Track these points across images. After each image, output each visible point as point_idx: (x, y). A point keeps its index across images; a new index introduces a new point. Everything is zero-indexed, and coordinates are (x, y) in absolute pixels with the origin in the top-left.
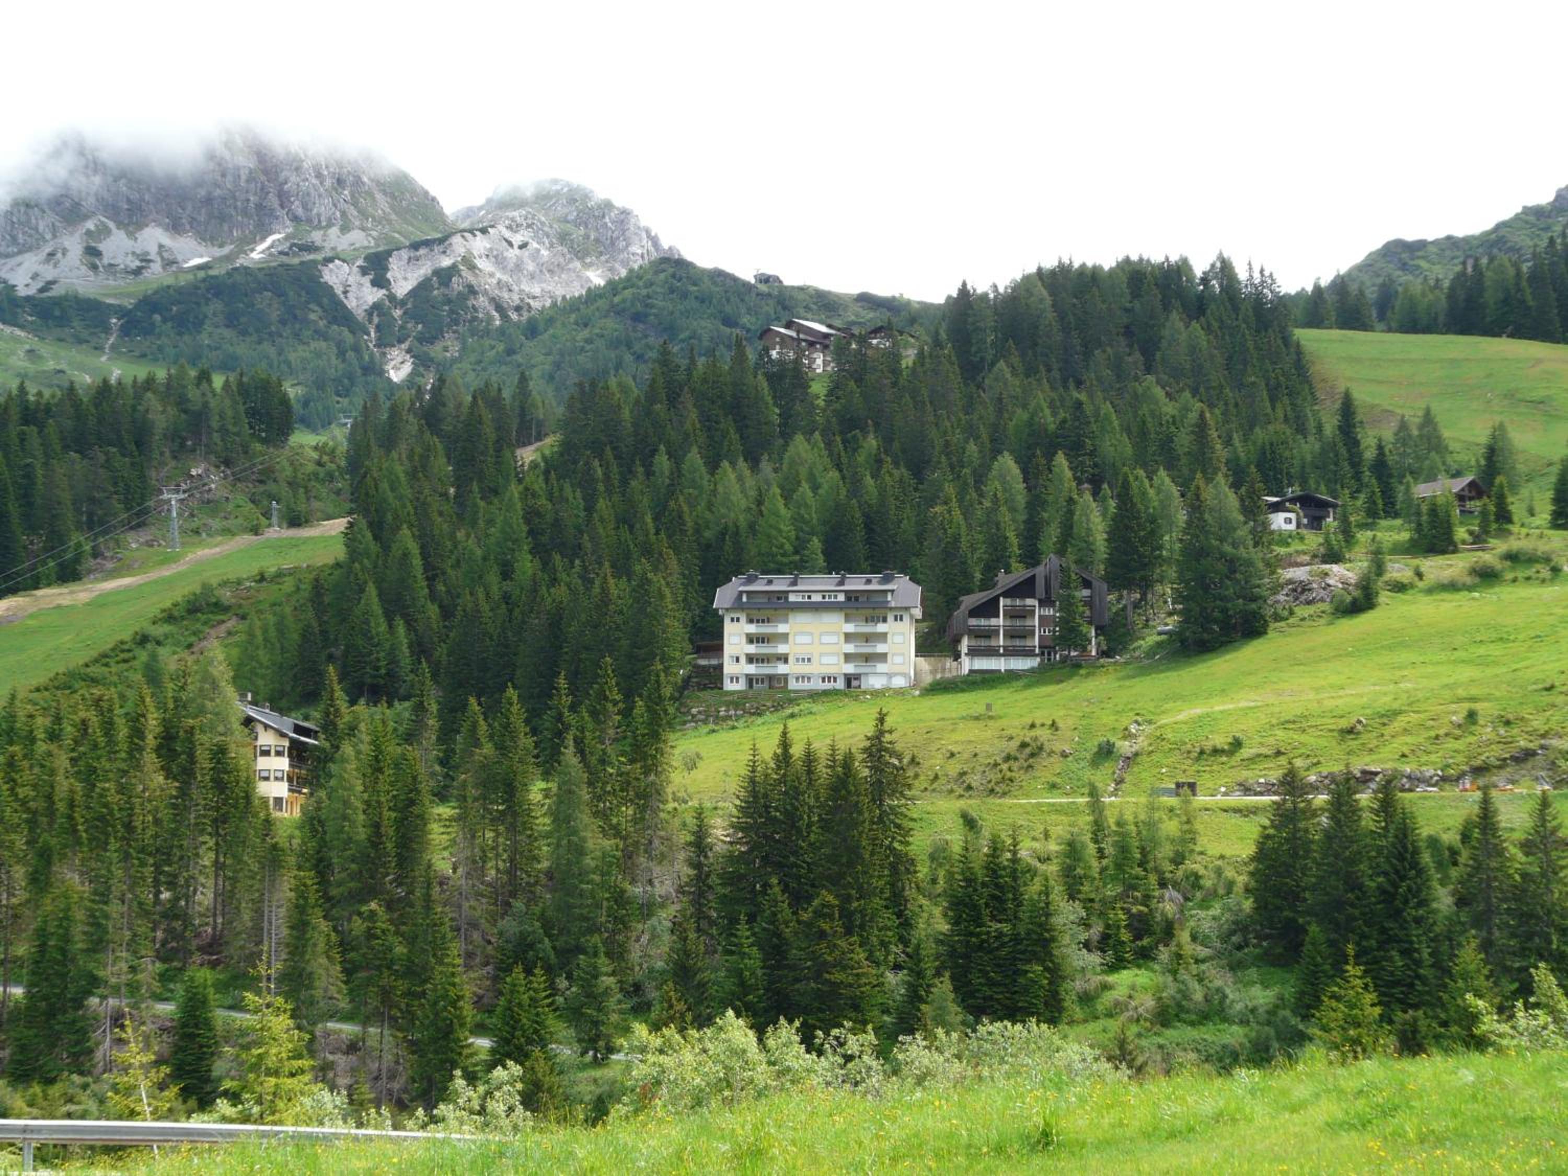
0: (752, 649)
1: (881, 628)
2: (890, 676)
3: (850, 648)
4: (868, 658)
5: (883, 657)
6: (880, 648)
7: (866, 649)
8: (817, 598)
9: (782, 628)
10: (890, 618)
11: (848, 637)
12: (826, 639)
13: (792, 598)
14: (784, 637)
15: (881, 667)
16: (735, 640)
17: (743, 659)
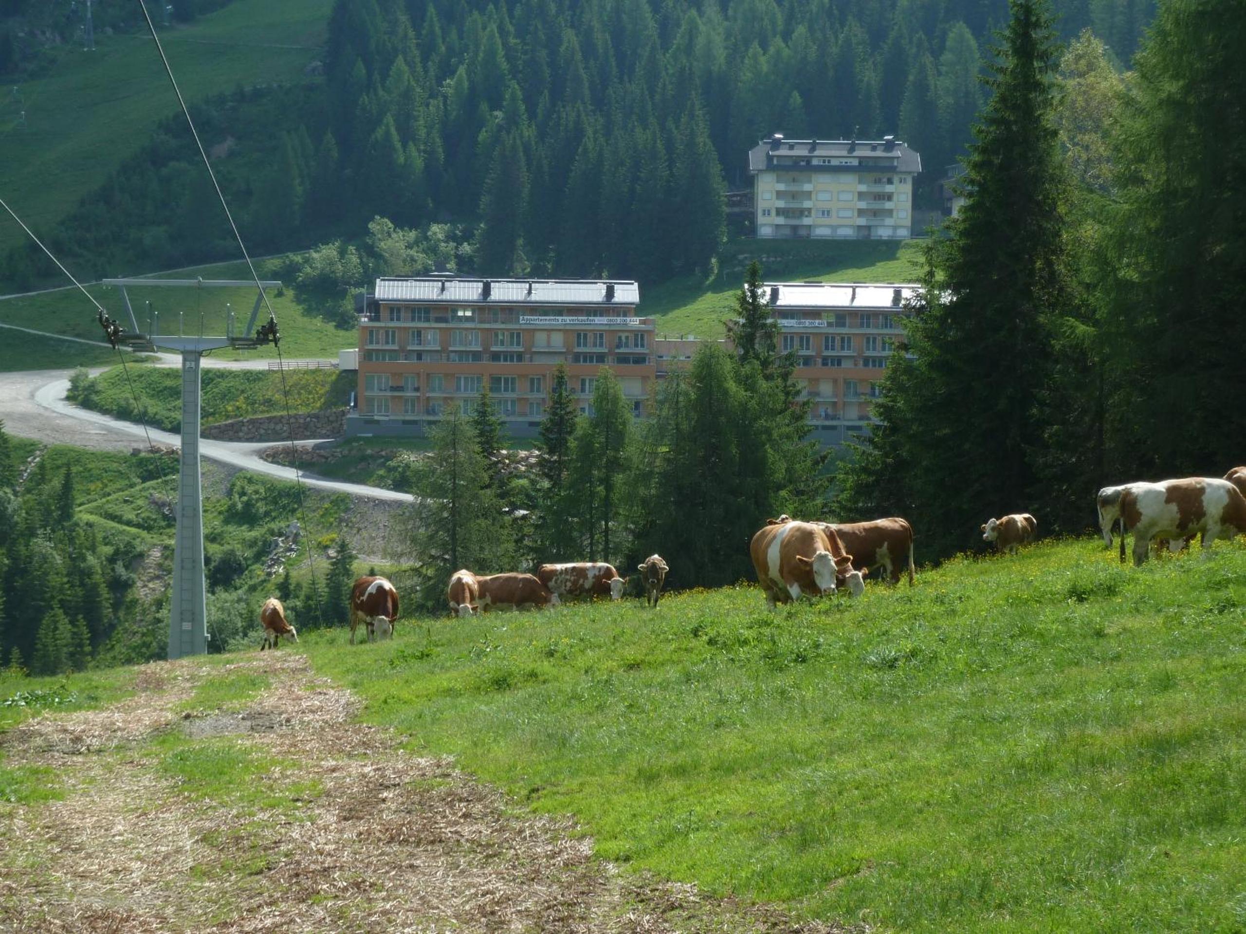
0: (781, 204)
1: (889, 188)
2: (895, 228)
3: (863, 205)
4: (875, 213)
5: (890, 212)
6: (888, 205)
7: (877, 205)
8: (835, 162)
9: (807, 187)
10: (896, 179)
11: (861, 196)
12: (844, 197)
13: (815, 162)
14: (808, 195)
15: (889, 221)
16: (767, 196)
17: (773, 213)
